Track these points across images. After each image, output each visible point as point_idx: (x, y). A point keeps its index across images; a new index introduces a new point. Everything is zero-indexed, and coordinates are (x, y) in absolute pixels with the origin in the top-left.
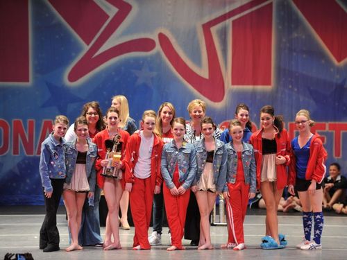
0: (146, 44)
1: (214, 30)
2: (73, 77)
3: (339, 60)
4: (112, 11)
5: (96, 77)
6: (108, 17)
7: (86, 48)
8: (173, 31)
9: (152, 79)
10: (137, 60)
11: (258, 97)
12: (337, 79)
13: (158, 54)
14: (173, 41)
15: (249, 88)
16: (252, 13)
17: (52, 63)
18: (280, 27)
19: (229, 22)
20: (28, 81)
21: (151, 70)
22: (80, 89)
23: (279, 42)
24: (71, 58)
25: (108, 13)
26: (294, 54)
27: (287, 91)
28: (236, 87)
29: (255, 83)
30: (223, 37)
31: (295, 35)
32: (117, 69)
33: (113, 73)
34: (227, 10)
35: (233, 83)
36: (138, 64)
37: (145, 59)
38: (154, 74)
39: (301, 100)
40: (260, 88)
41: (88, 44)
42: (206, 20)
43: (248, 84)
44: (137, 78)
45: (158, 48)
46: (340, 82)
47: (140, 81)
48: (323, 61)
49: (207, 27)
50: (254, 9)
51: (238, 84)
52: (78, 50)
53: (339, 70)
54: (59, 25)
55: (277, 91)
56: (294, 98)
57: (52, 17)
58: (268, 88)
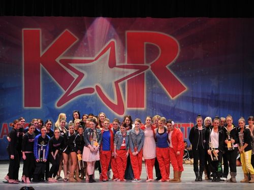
0: (90, 90)
1: (120, 84)
2: (59, 105)
4: (76, 76)
5: (68, 105)
7: (65, 92)
9: (93, 105)
10: (87, 97)
11: (139, 113)
12: (172, 105)
13: (96, 94)
14: (102, 89)
15: (135, 109)
17: (50, 99)
18: (148, 83)
19: (126, 81)
20: (40, 106)
21: (93, 101)
23: (148, 89)
24: (58, 97)
26: (154, 94)
27: (151, 110)
29: (137, 107)
30: (124, 87)
31: (154, 86)
32: (78, 101)
33: (76, 103)
34: (125, 76)
35: (128, 107)
36: (87, 99)
37: (90, 96)
38: (94, 103)
40: (139, 109)
41: (65, 90)
42: (116, 80)
44: (86, 105)
45: (96, 92)
47: (88, 106)
48: (166, 97)
49: (116, 83)
50: (137, 75)
51: (130, 107)
52: (61, 93)
53: (173, 101)
54: (53, 83)
55: (147, 110)
57: (50, 79)
58: (143, 109)
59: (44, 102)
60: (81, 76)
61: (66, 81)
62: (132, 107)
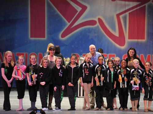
0: (93, 23)
1: (121, 17)
2: (63, 36)
4: (79, 9)
5: (72, 36)
6: (77, 11)
7: (68, 24)
8: (104, 17)
9: (95, 36)
10: (89, 29)
11: (139, 44)
13: (98, 27)
14: (104, 21)
15: (136, 40)
16: (137, 10)
17: (54, 31)
18: (149, 15)
19: (127, 13)
20: (45, 37)
21: (95, 33)
22: (66, 41)
23: (148, 21)
24: (62, 28)
25: (78, 10)
27: (152, 42)
28: (130, 40)
30: (125, 19)
32: (81, 33)
33: (79, 34)
34: (127, 8)
35: (129, 38)
36: (89, 31)
37: (92, 29)
38: (96, 35)
40: (140, 40)
41: (69, 22)
42: (118, 12)
44: (89, 36)
45: (98, 24)
47: (90, 38)
49: (118, 16)
50: (138, 8)
52: (65, 25)
54: (57, 15)
55: (147, 42)
57: (55, 12)
58: (144, 41)
59: (49, 33)
60: (84, 8)
61: (70, 13)
62: (133, 39)
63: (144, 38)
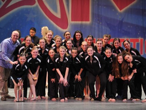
3: (121, 9)
5: (7, 18)
9: (34, 18)
10: (27, 9)
11: (84, 27)
12: (119, 18)
13: (37, 6)
15: (80, 22)
26: (100, 7)
27: (97, 24)
28: (73, 22)
29: (82, 20)
32: (18, 13)
33: (16, 15)
35: (72, 20)
36: (27, 11)
37: (31, 9)
38: (35, 16)
39: (103, 28)
40: (84, 22)
41: (3, 1)
43: (79, 21)
45: (37, 3)
46: (121, 20)
47: (28, 19)
48: (113, 10)
53: (120, 14)
55: (92, 24)
56: (100, 27)
58: (88, 23)
63: (88, 20)
